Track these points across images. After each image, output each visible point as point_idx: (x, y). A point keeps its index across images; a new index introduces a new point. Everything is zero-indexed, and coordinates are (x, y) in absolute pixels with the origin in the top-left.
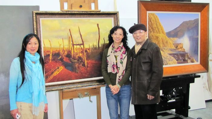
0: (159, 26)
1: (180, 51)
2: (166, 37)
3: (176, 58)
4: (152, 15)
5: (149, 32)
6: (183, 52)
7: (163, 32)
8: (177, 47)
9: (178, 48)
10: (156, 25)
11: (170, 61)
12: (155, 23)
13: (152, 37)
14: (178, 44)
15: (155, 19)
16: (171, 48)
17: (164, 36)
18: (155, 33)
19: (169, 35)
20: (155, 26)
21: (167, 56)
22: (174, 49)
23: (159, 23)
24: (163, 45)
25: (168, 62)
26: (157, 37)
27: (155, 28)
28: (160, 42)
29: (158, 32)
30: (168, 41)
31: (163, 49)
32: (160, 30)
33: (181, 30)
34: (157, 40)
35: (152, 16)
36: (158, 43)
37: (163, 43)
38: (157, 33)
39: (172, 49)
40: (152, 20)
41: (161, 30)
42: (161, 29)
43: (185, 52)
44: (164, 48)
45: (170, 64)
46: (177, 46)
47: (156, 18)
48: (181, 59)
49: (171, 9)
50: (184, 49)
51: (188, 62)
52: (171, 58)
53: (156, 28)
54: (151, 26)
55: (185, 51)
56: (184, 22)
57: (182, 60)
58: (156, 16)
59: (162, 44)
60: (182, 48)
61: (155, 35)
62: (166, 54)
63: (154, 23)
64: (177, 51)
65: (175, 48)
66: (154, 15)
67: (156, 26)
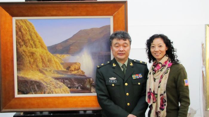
0: (36, 38)
1: (75, 75)
2: (49, 53)
3: (69, 84)
4: (23, 22)
5: (19, 46)
6: (82, 75)
7: (42, 46)
8: (68, 68)
9: (71, 69)
10: (31, 36)
11: (56, 88)
12: (28, 33)
13: (23, 52)
14: (70, 63)
15: (28, 28)
16: (58, 69)
17: (45, 51)
18: (28, 47)
19: (54, 49)
20: (27, 37)
21: (51, 81)
22: (63, 71)
23: (35, 33)
24: (44, 65)
25: (52, 89)
26: (32, 54)
27: (28, 41)
28: (38, 60)
29: (34, 46)
30: (53, 59)
31: (44, 71)
32: (37, 43)
33: (75, 42)
34: (32, 57)
35: (22, 24)
36: (34, 61)
37: (44, 62)
38: (32, 47)
39: (61, 71)
40: (23, 29)
41: (39, 44)
42: (39, 42)
43: (84, 76)
44: (46, 68)
45: (56, 93)
46: (70, 67)
47: (30, 26)
48: (77, 86)
49: (54, 13)
50: (82, 71)
51: (92, 91)
52: (58, 84)
53: (31, 41)
54: (21, 37)
55: (86, 74)
56: (80, 31)
57: (79, 88)
58: (30, 23)
59: (41, 63)
60: (78, 70)
61: (28, 51)
62: (50, 78)
63: (26, 33)
64: (69, 73)
65: (65, 70)
66: (25, 22)
67: (30, 38)
